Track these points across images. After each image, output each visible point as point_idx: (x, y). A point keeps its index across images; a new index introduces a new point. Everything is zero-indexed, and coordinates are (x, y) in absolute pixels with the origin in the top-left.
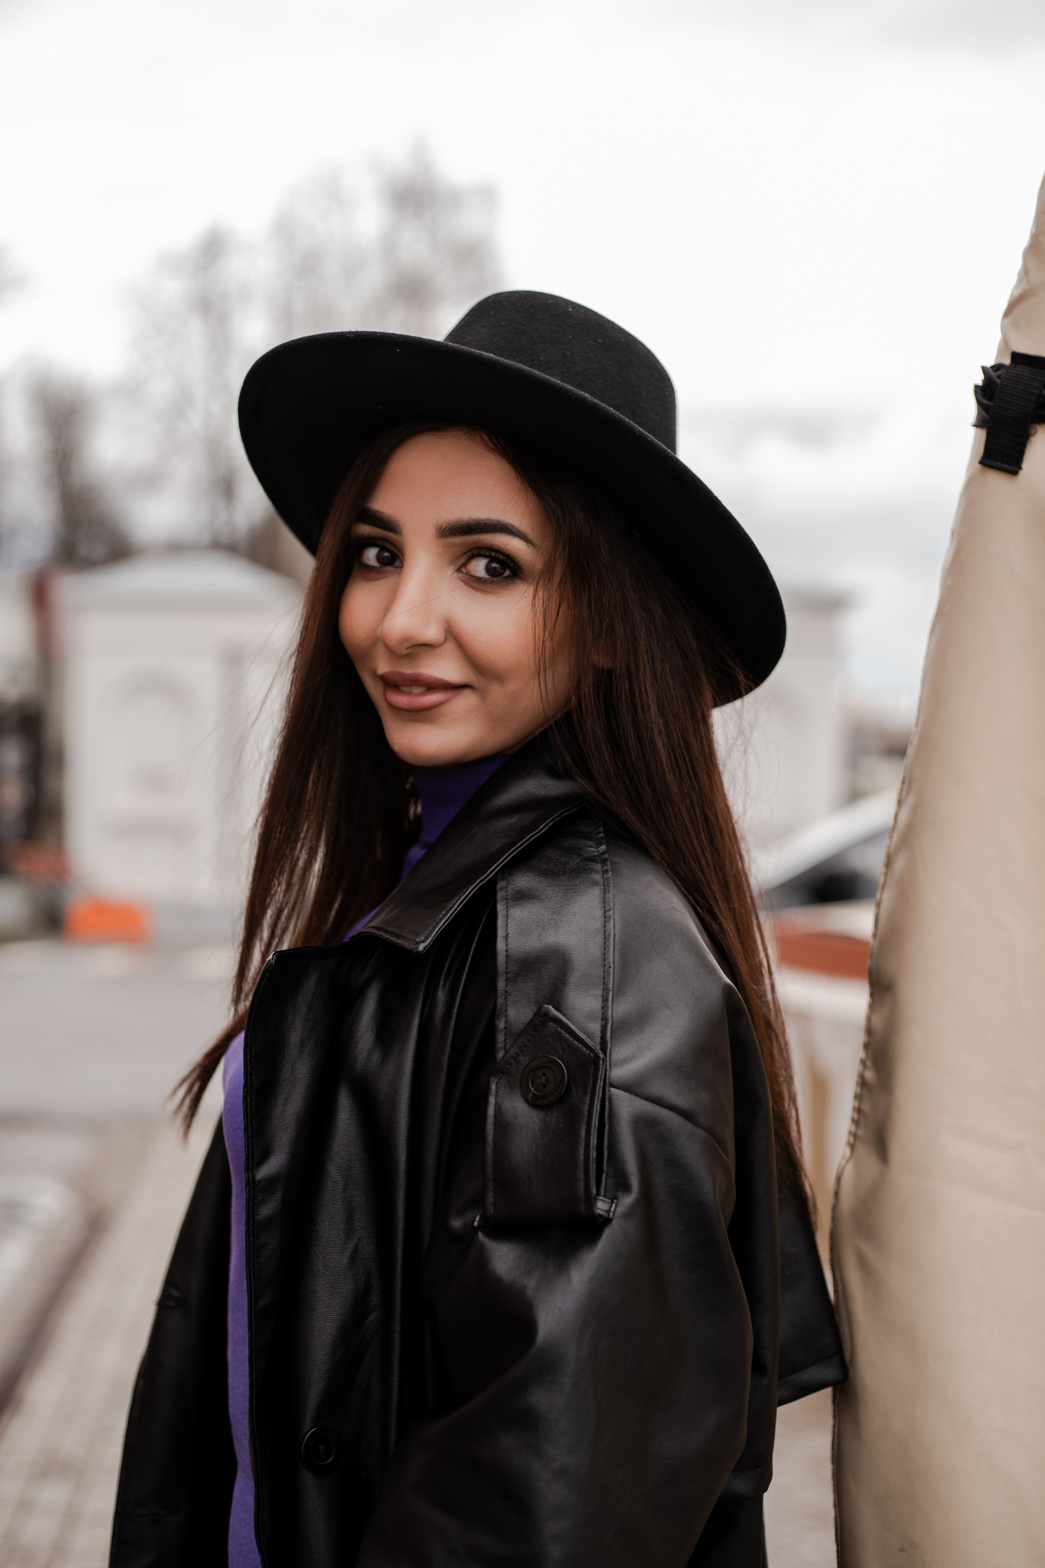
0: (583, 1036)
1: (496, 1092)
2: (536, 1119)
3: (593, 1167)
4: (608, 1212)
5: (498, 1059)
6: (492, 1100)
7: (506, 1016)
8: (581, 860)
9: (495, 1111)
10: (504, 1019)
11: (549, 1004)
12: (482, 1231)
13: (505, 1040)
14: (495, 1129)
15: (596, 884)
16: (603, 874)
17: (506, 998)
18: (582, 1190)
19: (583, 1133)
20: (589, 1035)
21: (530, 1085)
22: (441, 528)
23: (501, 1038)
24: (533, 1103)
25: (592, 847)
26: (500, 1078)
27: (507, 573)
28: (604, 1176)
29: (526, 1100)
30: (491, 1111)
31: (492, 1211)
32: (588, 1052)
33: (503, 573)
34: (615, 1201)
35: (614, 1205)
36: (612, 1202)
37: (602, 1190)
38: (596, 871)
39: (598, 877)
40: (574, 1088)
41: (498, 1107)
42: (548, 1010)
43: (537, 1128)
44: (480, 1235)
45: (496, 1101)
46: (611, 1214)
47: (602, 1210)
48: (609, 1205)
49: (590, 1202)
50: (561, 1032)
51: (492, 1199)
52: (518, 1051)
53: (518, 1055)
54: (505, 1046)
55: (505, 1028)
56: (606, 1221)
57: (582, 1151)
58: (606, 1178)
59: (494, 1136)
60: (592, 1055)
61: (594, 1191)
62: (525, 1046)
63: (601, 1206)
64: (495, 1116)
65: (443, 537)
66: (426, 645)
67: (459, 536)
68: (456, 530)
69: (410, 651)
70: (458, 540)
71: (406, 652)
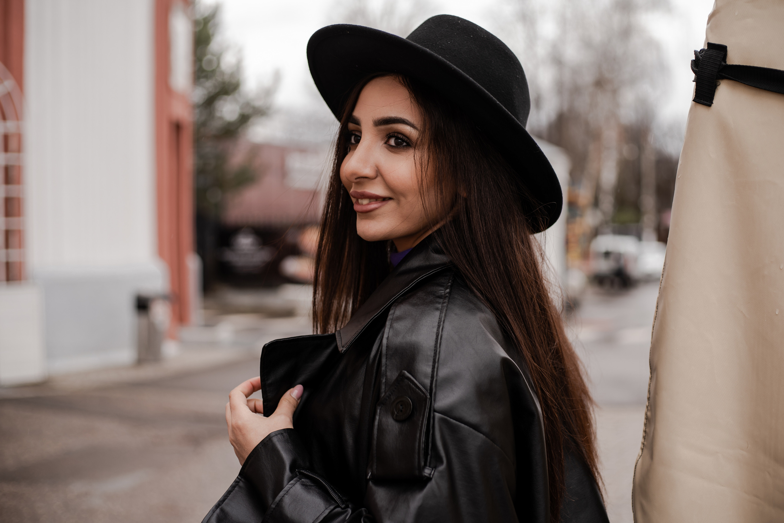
0: (421, 387)
1: (380, 413)
2: (397, 427)
3: (422, 452)
4: (430, 474)
5: (382, 397)
6: (377, 418)
7: (386, 376)
8: (433, 298)
9: (378, 423)
10: (385, 378)
11: (405, 370)
12: (371, 481)
13: (385, 388)
14: (378, 432)
15: (437, 309)
16: (442, 304)
17: (386, 367)
18: (417, 463)
19: (418, 435)
20: (424, 386)
21: (395, 411)
22: (375, 121)
23: (383, 387)
24: (397, 420)
25: (442, 290)
26: (382, 407)
27: (405, 144)
28: (429, 456)
29: (393, 418)
30: (376, 423)
31: (375, 472)
32: (422, 394)
33: (403, 144)
34: (434, 469)
35: (433, 471)
36: (432, 470)
37: (428, 463)
38: (439, 303)
39: (439, 306)
40: (415, 413)
41: (380, 421)
42: (404, 373)
43: (397, 432)
44: (370, 483)
45: (379, 418)
46: (431, 476)
47: (427, 473)
48: (431, 471)
49: (421, 469)
50: (410, 384)
51: (376, 467)
52: (390, 393)
53: (390, 395)
54: (385, 391)
55: (385, 382)
56: (429, 479)
57: (417, 444)
58: (431, 458)
59: (377, 435)
60: (424, 396)
61: (423, 464)
62: (394, 391)
63: (427, 472)
64: (378, 425)
65: (376, 126)
66: (366, 178)
67: (383, 125)
68: (381, 122)
69: (358, 180)
70: (383, 127)
71: (355, 181)
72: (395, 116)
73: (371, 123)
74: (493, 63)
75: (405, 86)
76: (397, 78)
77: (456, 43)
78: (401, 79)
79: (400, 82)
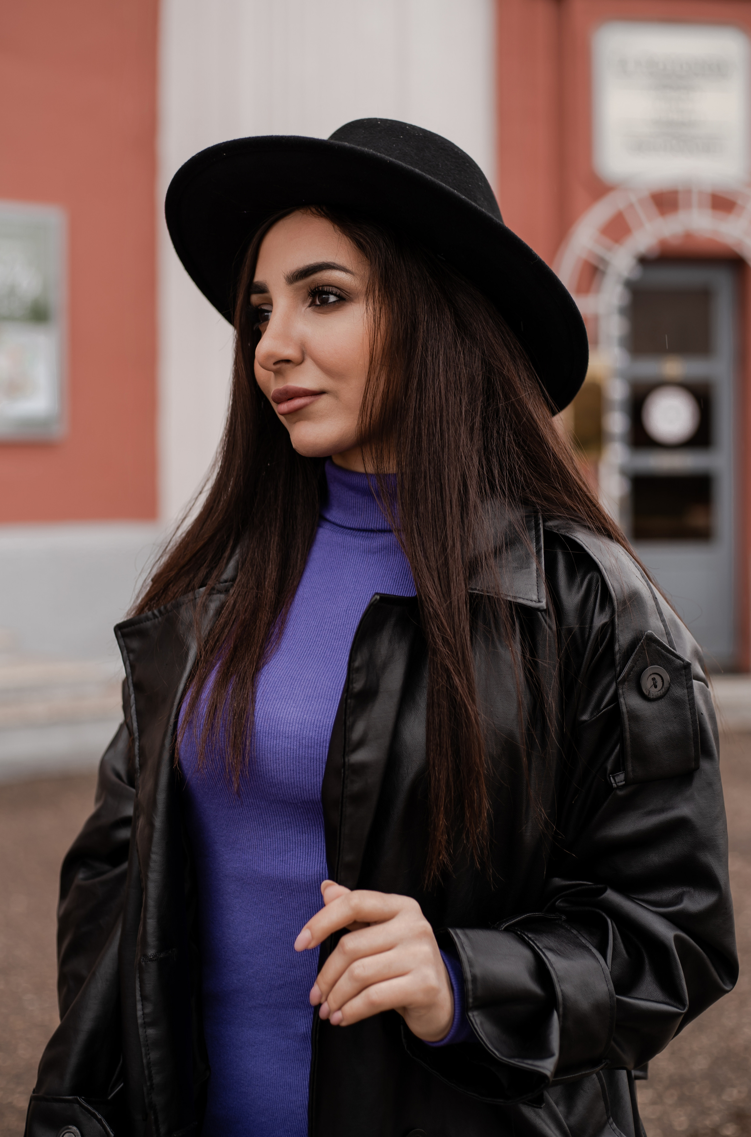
1: (623, 695)
5: (618, 672)
6: (622, 701)
9: (626, 708)
10: (618, 644)
13: (620, 658)
14: (629, 720)
17: (618, 629)
19: (689, 715)
22: (288, 277)
23: (618, 657)
24: (650, 700)
26: (625, 685)
29: (645, 698)
30: (624, 708)
32: (678, 660)
41: (628, 705)
45: (625, 701)
52: (634, 664)
53: (634, 667)
54: (620, 662)
55: (619, 650)
57: (691, 727)
59: (629, 725)
60: (682, 662)
62: (638, 661)
64: (628, 711)
65: (291, 283)
66: (288, 361)
67: (301, 280)
68: (297, 276)
69: (278, 366)
70: (301, 283)
71: (274, 367)
72: (315, 262)
73: (282, 282)
74: (440, 166)
75: (322, 216)
76: (309, 211)
77: (382, 149)
78: (314, 210)
79: (313, 213)
